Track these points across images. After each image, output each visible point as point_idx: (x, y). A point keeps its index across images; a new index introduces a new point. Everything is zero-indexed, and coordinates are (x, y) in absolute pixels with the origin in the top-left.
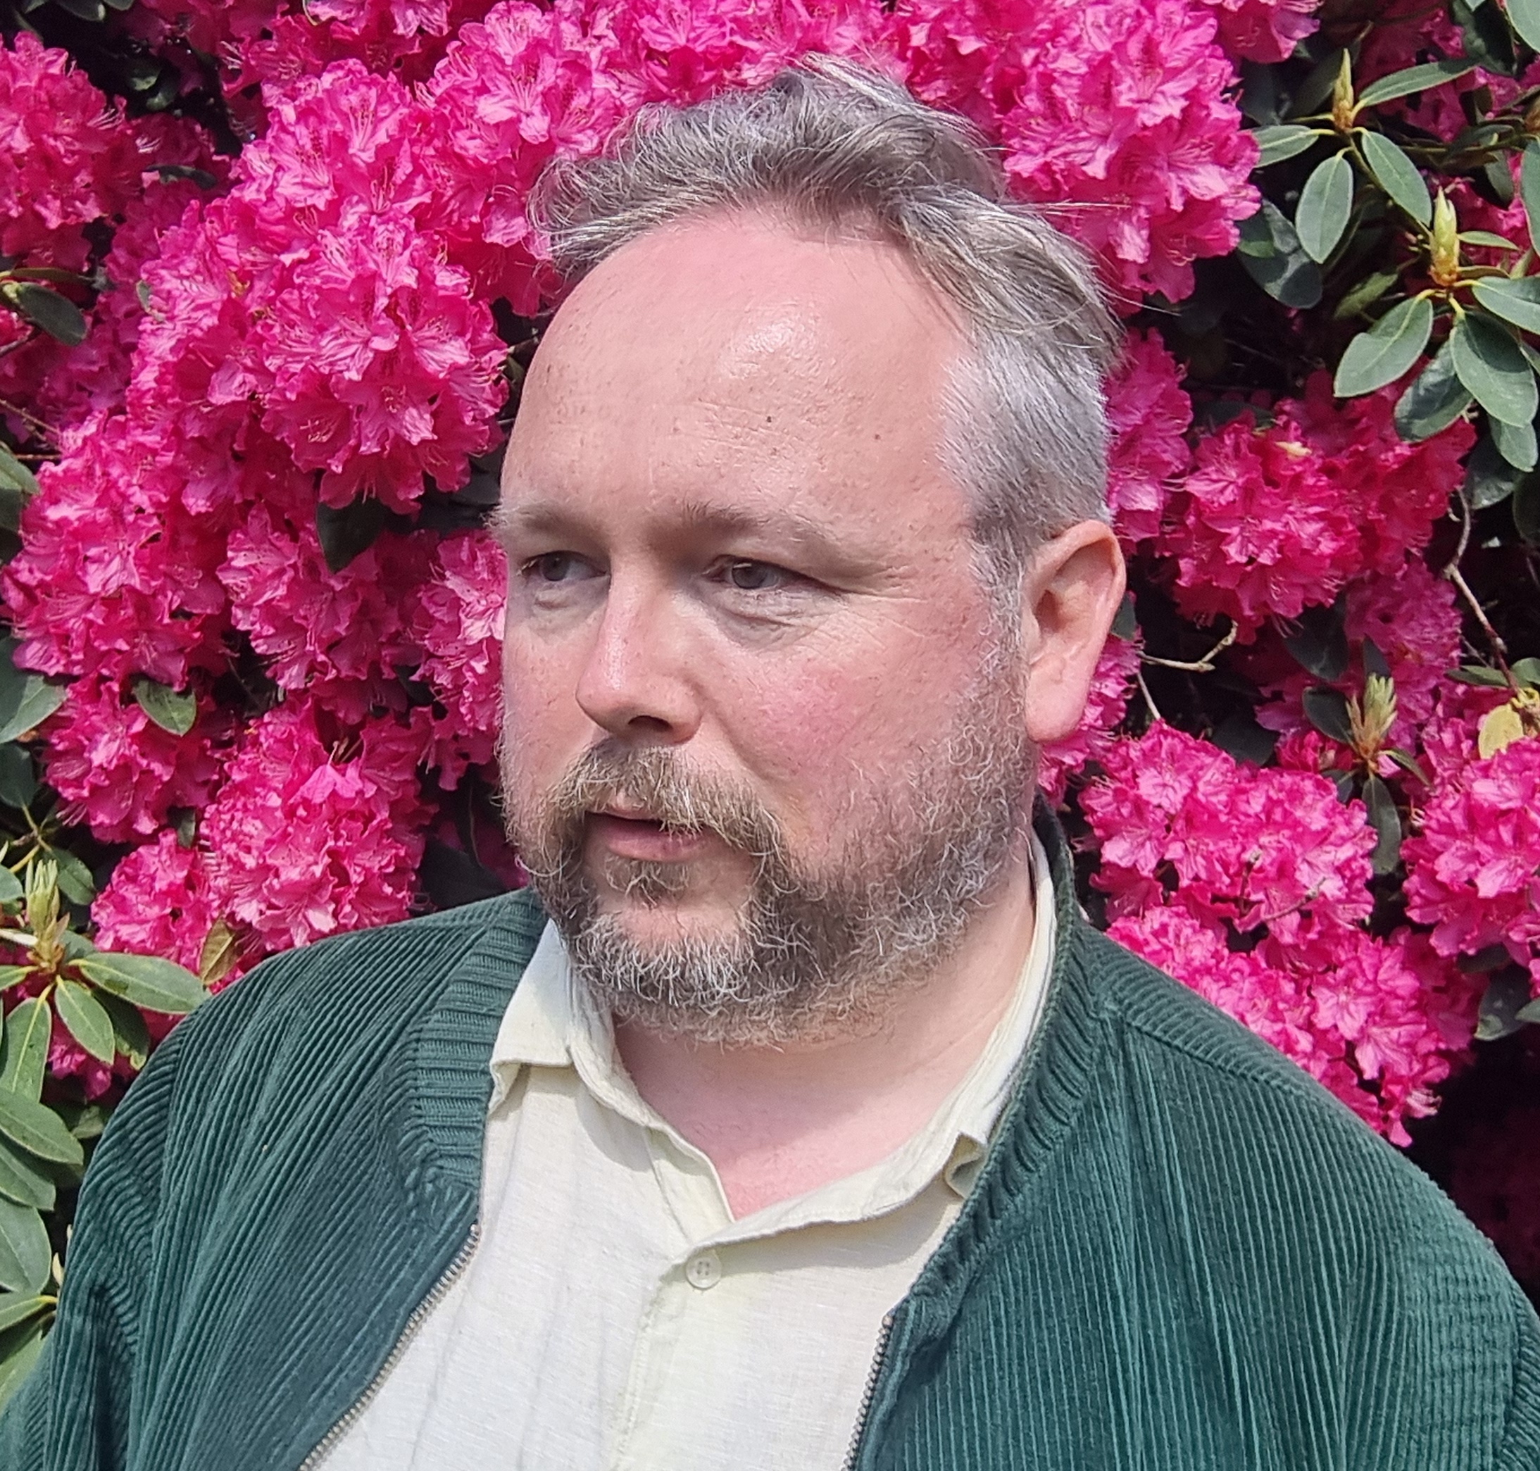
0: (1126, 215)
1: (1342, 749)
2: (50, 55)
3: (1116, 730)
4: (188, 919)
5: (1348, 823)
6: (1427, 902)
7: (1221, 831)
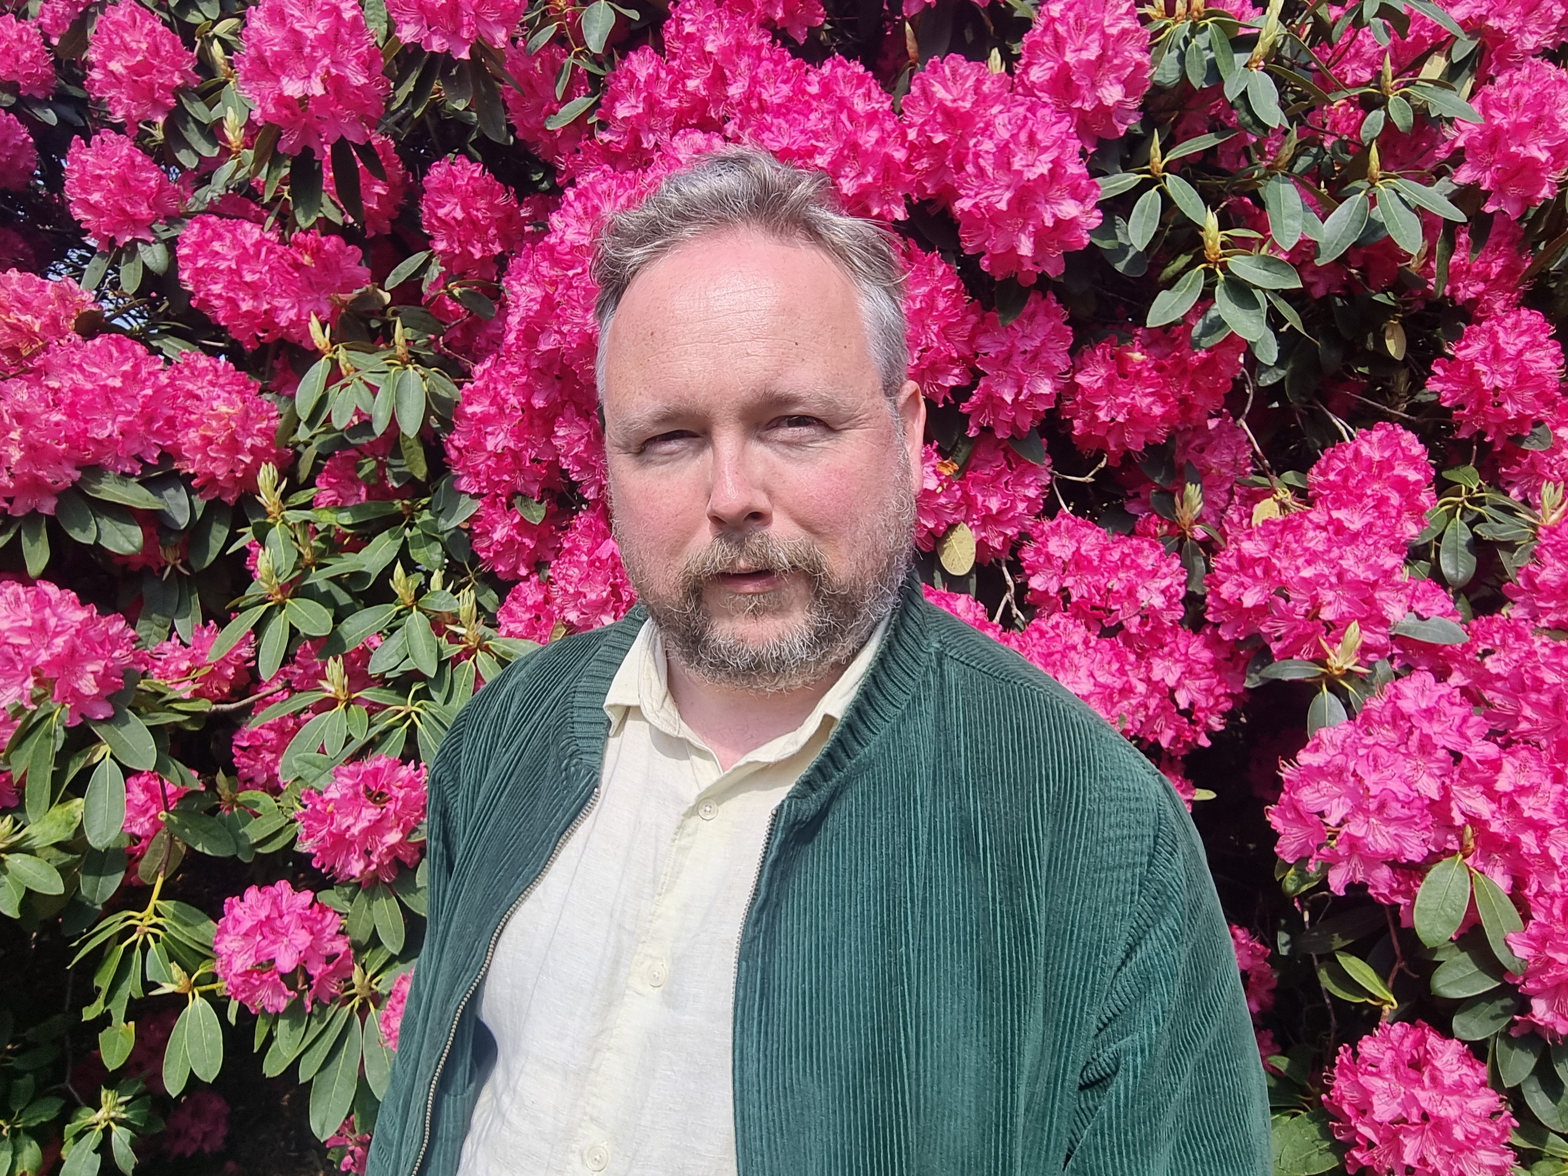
0: (1022, 229)
1: (1171, 524)
2: (473, 167)
3: (1038, 516)
4: (544, 621)
5: (1168, 565)
6: (1217, 610)
7: (1095, 570)
